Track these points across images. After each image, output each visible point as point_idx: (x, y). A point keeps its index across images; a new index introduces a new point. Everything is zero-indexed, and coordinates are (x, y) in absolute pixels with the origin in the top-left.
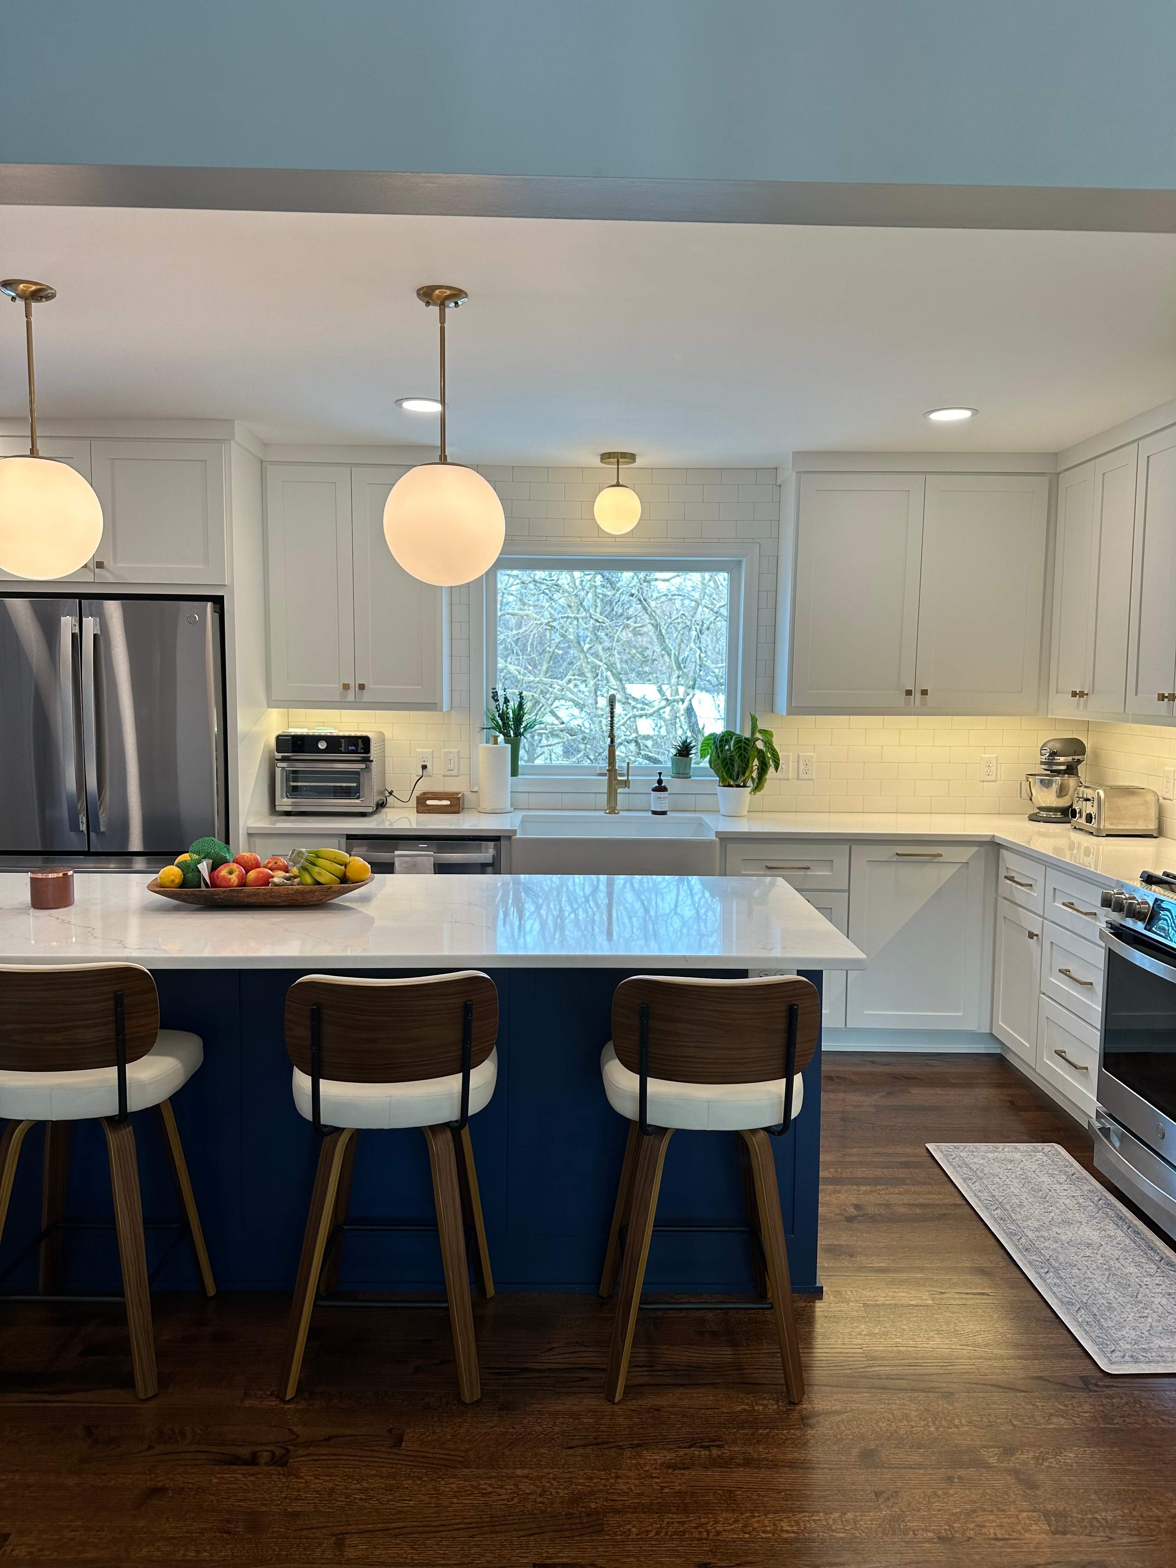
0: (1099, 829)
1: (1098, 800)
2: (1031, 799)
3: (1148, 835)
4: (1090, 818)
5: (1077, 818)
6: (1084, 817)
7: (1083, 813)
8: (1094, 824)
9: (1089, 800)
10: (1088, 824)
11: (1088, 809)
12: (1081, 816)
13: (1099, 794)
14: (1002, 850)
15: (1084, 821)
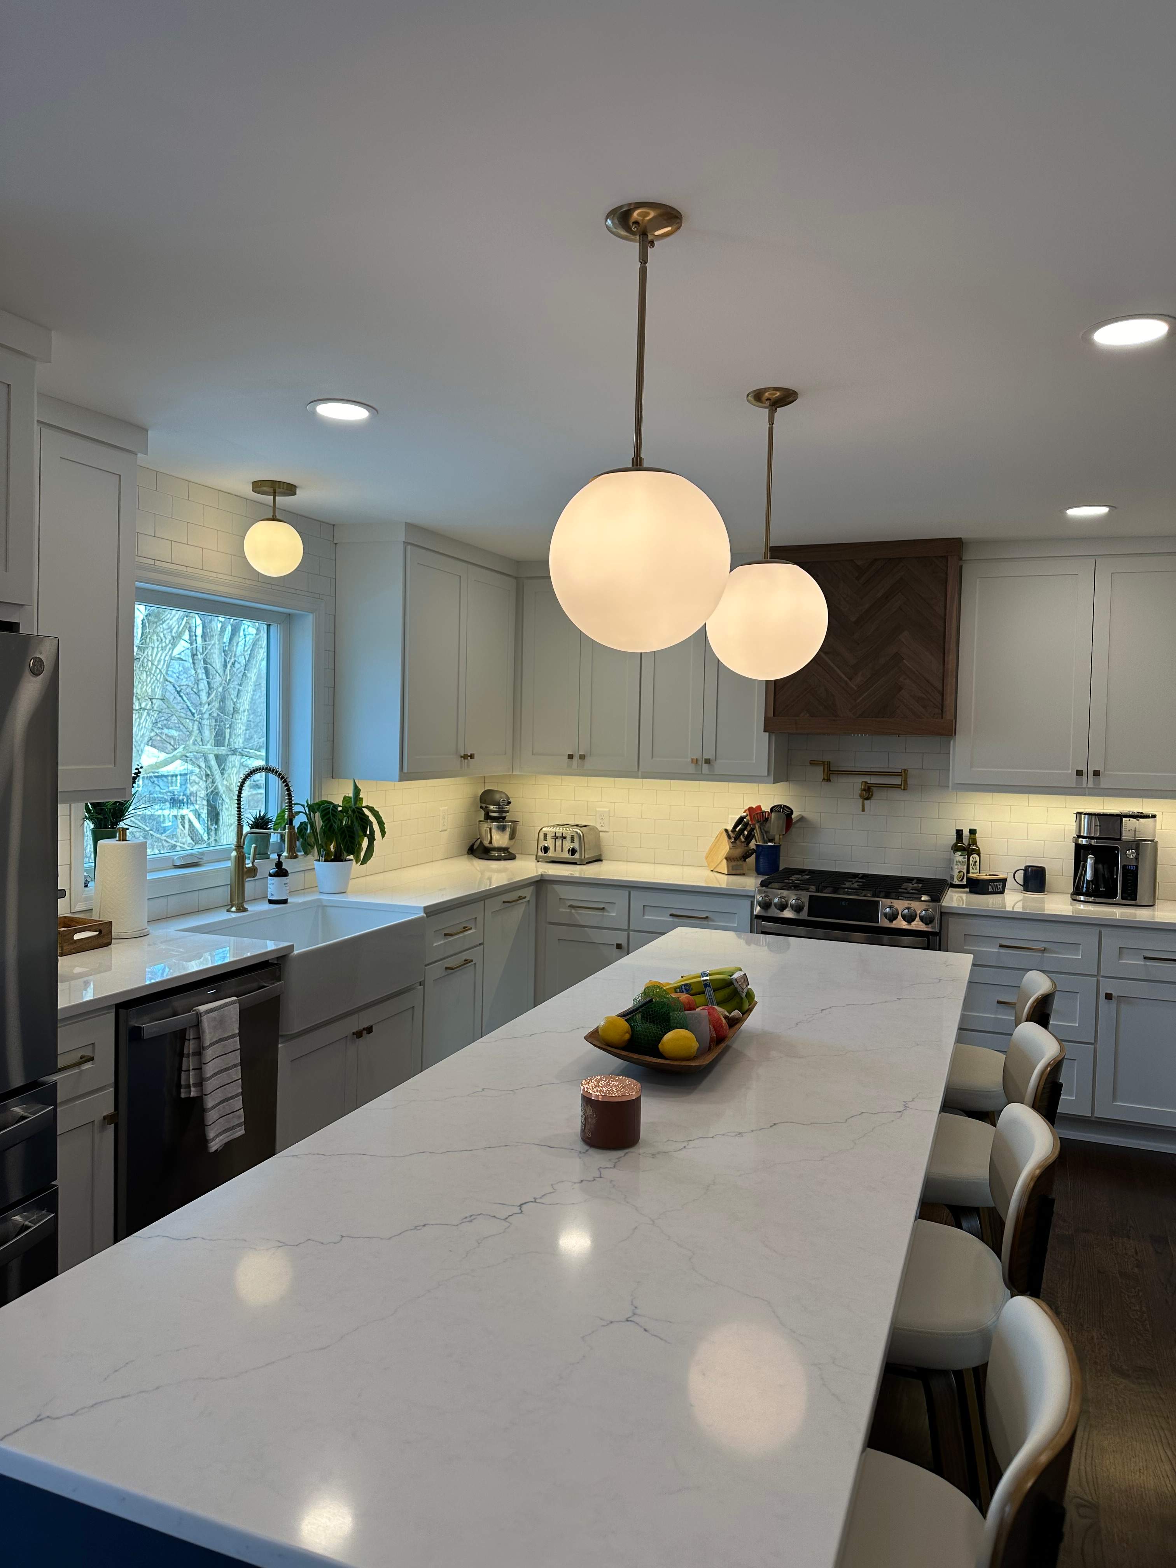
0: (581, 860)
1: (578, 837)
2: (491, 842)
3: (599, 860)
4: (573, 851)
5: (551, 854)
6: (562, 851)
7: (559, 849)
8: (577, 856)
9: (565, 838)
10: (571, 857)
11: (568, 845)
12: (555, 851)
13: (576, 832)
14: (553, 885)
15: (566, 855)
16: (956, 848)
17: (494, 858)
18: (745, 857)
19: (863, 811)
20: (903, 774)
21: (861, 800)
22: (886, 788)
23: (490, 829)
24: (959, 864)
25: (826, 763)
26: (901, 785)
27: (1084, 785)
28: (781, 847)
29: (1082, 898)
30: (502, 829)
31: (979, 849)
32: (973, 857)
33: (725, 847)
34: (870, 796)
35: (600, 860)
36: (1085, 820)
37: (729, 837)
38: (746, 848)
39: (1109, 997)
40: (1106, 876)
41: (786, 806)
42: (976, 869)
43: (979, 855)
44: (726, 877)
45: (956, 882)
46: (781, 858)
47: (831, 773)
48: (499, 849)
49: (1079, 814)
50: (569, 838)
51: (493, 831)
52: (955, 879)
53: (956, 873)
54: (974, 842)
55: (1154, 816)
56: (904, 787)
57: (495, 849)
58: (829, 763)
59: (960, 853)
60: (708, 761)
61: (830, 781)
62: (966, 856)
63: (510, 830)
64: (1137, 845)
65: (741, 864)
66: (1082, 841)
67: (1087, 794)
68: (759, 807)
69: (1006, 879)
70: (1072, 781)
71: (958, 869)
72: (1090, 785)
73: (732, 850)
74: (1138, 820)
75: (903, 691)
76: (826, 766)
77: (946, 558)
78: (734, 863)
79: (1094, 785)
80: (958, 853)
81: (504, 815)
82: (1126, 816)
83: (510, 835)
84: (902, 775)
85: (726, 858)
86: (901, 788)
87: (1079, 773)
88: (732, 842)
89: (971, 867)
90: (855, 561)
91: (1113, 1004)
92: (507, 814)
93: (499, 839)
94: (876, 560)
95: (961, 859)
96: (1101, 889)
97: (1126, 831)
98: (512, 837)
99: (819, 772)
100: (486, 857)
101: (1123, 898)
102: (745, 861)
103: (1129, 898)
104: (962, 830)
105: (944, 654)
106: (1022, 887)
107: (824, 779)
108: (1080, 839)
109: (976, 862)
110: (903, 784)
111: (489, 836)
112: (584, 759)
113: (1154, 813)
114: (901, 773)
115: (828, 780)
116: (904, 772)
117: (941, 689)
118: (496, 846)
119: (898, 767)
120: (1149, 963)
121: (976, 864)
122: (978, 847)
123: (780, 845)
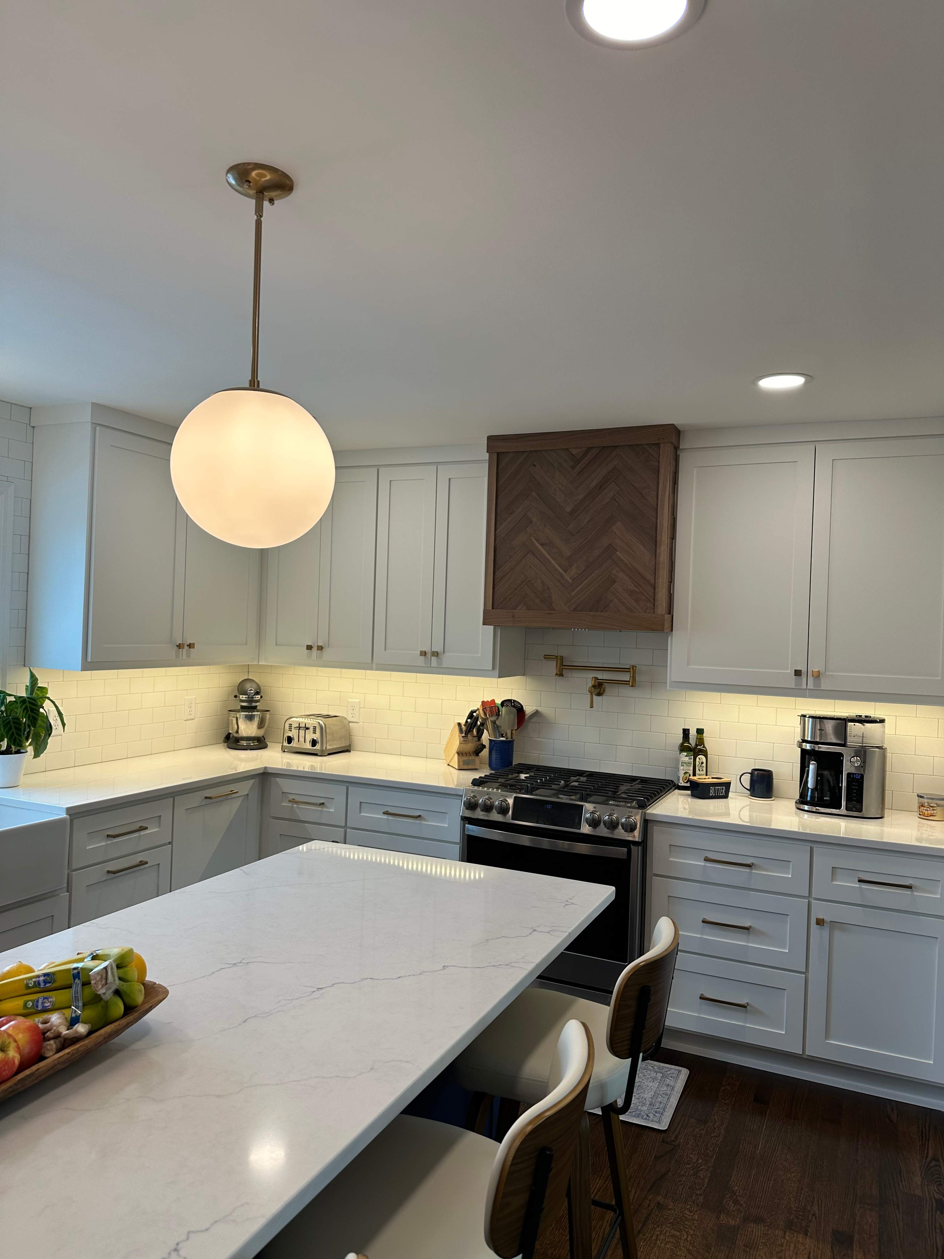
0: (322, 751)
1: (320, 728)
2: (237, 732)
3: (346, 750)
4: (314, 743)
5: (294, 744)
6: (305, 742)
7: (302, 739)
8: (318, 747)
9: (308, 729)
10: (312, 748)
11: (310, 736)
12: (299, 742)
13: (319, 723)
14: (277, 778)
15: (308, 746)
16: (683, 748)
17: (243, 747)
18: (477, 752)
19: (592, 707)
20: (632, 670)
21: (589, 696)
22: (618, 685)
23: (237, 718)
24: (685, 765)
25: (559, 657)
26: (629, 681)
27: (804, 687)
28: (515, 742)
29: (806, 807)
30: (250, 718)
31: (706, 750)
32: (699, 758)
33: (456, 741)
34: (602, 691)
35: (348, 751)
36: (809, 723)
37: (461, 731)
38: (478, 743)
39: (820, 922)
40: (832, 784)
41: (516, 701)
42: (702, 770)
43: (706, 756)
44: (457, 772)
45: (681, 783)
46: (514, 752)
47: (563, 668)
48: (248, 739)
49: (804, 716)
50: (311, 729)
51: (240, 721)
52: (681, 781)
53: (681, 775)
54: (701, 741)
55: (882, 721)
56: (632, 683)
57: (243, 739)
58: (562, 658)
59: (685, 754)
60: (436, 654)
61: (563, 676)
62: (692, 757)
63: (258, 719)
64: (862, 752)
65: (473, 758)
66: (806, 746)
67: (808, 696)
68: (493, 701)
69: (730, 783)
70: (791, 681)
71: (683, 770)
72: (810, 686)
73: (462, 745)
74: (864, 725)
75: (616, 584)
76: (559, 660)
77: (658, 445)
78: (465, 758)
79: (814, 686)
80: (684, 753)
81: (254, 704)
82: (853, 720)
83: (258, 724)
84: (630, 671)
85: (458, 753)
86: (629, 684)
87: (798, 673)
88: (463, 737)
89: (697, 768)
90: (569, 449)
91: (826, 932)
92: (258, 704)
93: (247, 729)
94: (590, 449)
95: (687, 759)
96: (825, 798)
97: (851, 736)
98: (261, 725)
99: (552, 666)
100: (234, 746)
101: (847, 809)
102: (477, 754)
103: (854, 809)
104: (689, 730)
105: (656, 546)
106: (749, 792)
107: (556, 674)
108: (804, 744)
109: (702, 763)
110: (631, 681)
111: (236, 726)
112: (322, 650)
113: (883, 717)
114: (630, 669)
115: (561, 675)
116: (633, 668)
117: (652, 582)
118: (245, 735)
119: (626, 662)
120: (864, 886)
121: (703, 765)
122: (705, 748)
123: (514, 740)
